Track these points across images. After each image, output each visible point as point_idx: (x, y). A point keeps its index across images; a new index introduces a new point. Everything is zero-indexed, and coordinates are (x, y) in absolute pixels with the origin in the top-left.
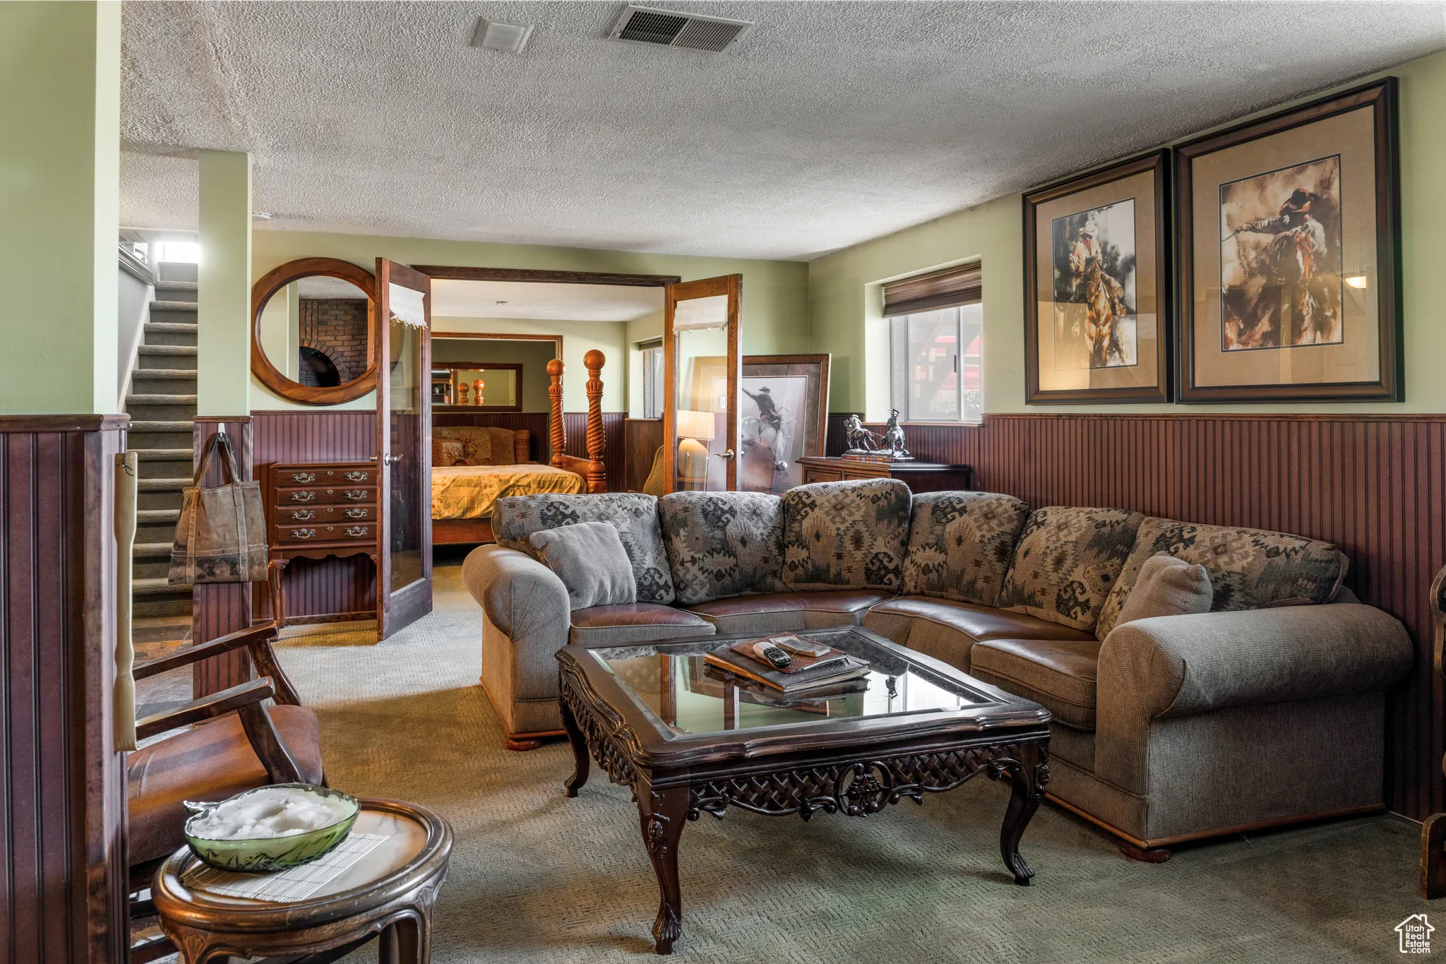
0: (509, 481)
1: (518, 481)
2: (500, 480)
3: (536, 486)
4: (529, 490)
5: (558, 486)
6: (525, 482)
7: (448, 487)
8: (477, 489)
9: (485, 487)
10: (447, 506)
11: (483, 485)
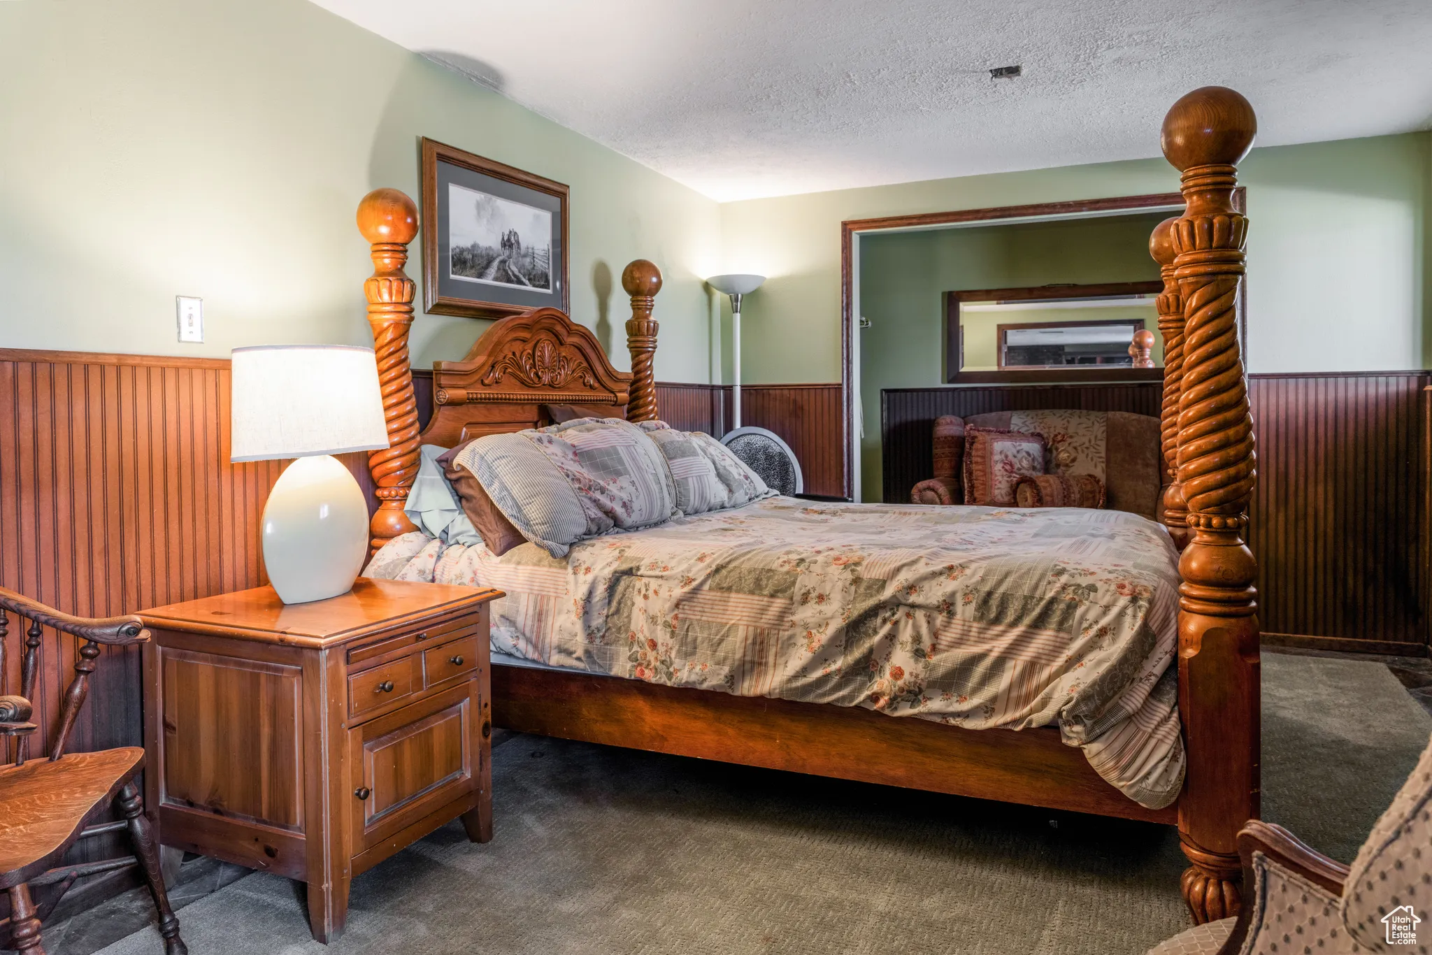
0: (882, 584)
1: (911, 588)
2: (857, 581)
3: (971, 610)
4: (948, 624)
5: (1055, 618)
6: (934, 593)
7: (696, 590)
8: (779, 603)
9: (805, 600)
10: (689, 650)
11: (798, 591)
